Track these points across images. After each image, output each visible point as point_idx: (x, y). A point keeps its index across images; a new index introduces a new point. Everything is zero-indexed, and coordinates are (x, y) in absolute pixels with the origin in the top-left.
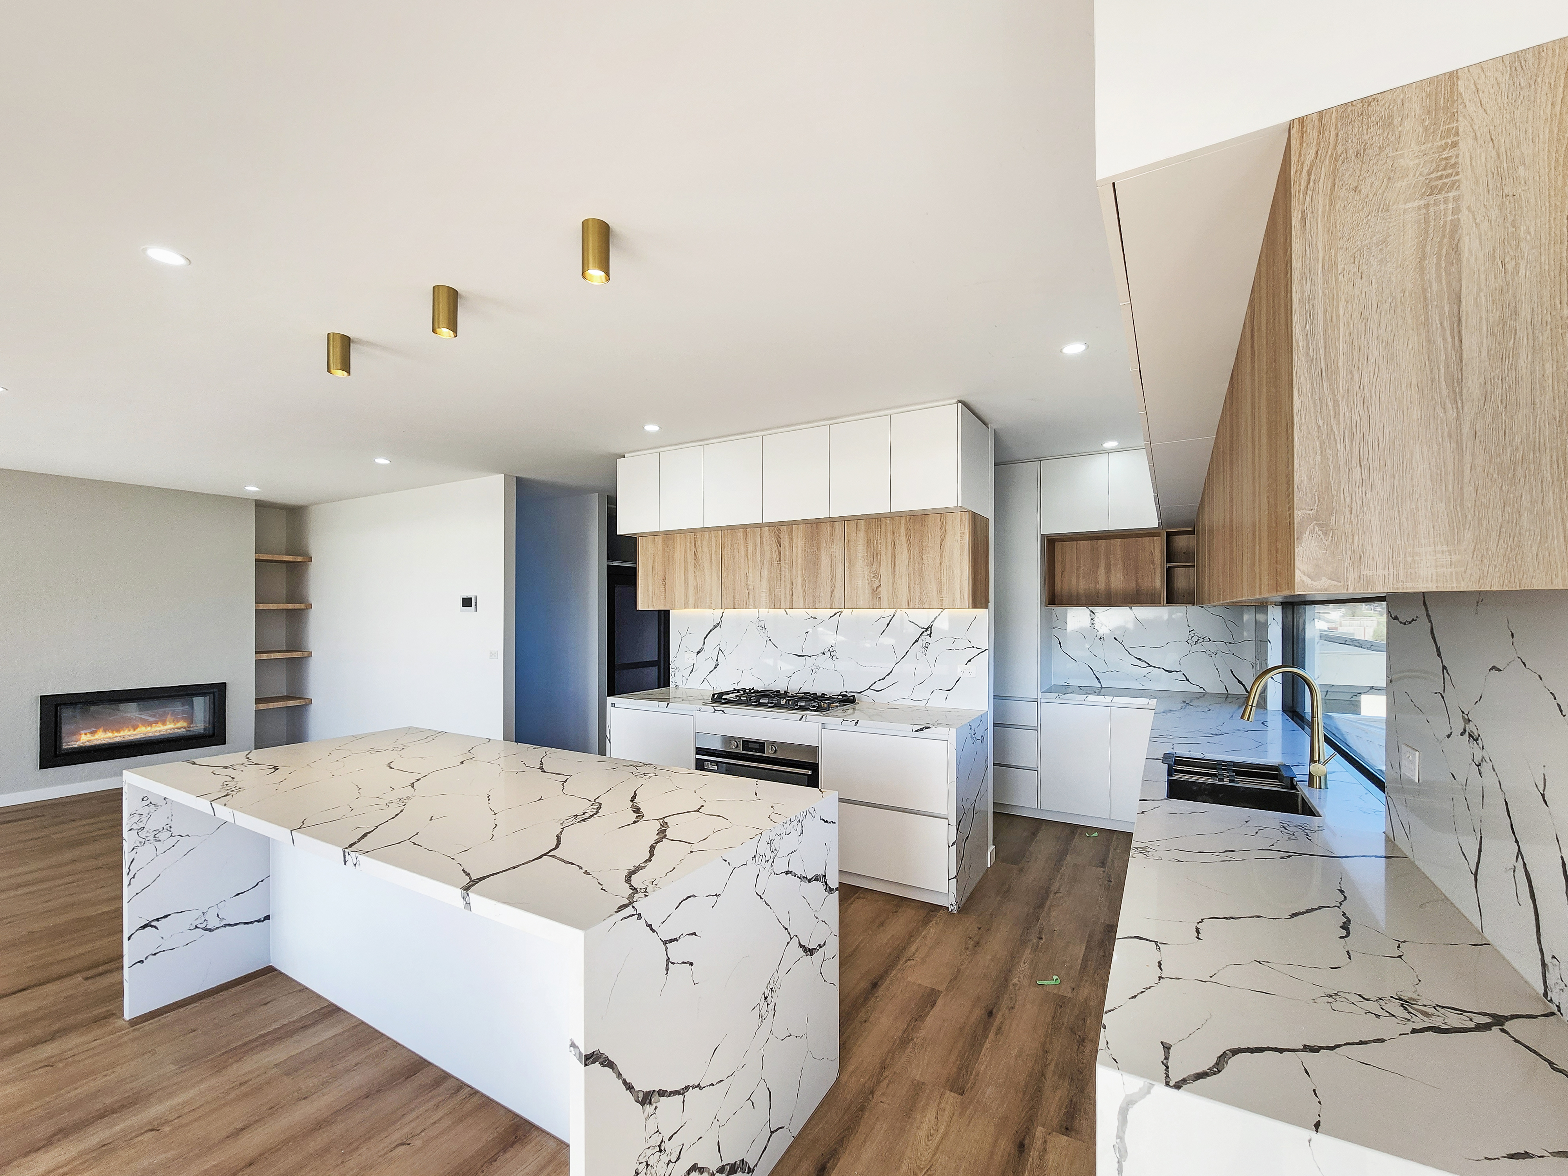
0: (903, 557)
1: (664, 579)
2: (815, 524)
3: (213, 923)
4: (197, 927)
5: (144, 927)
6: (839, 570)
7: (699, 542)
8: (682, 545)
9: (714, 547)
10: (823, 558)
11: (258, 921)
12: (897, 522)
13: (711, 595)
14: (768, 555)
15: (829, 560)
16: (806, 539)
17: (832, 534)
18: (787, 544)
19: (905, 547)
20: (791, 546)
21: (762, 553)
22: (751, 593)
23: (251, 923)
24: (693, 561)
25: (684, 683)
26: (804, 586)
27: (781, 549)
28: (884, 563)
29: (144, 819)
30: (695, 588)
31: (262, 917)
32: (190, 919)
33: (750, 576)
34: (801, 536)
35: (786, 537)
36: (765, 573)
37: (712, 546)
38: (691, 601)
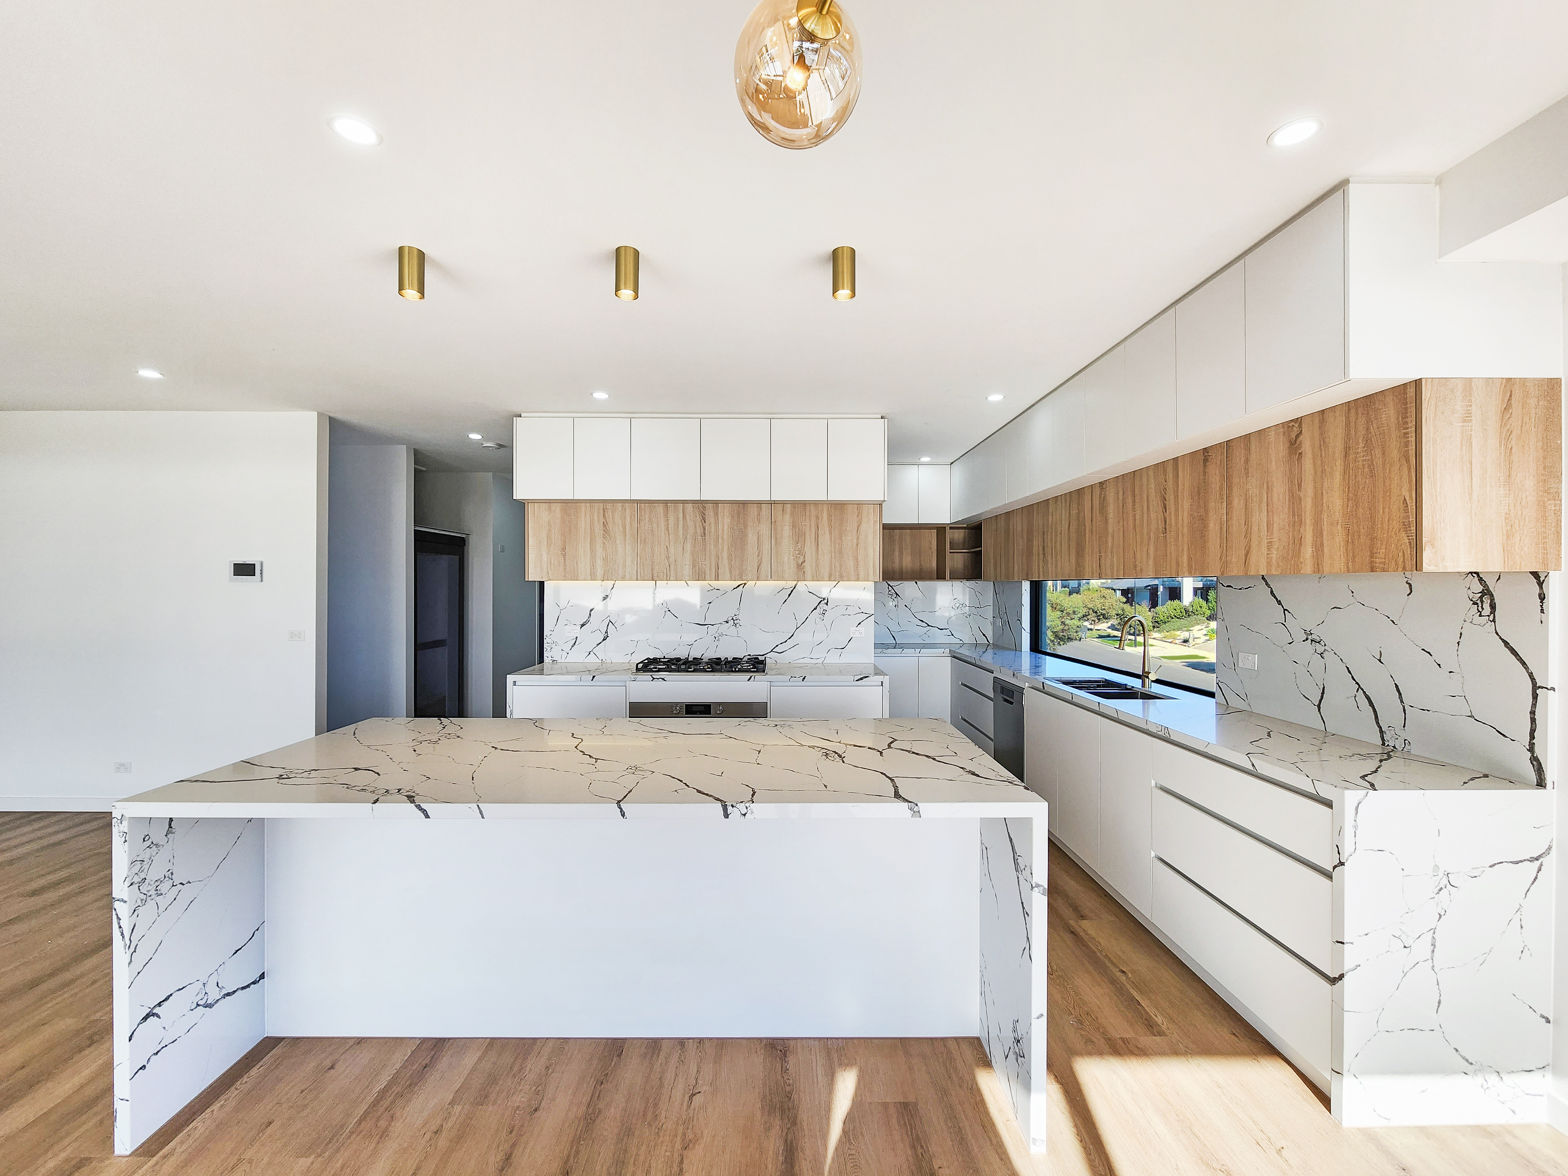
0: (825, 538)
1: (564, 549)
2: (741, 506)
3: (214, 994)
4: (198, 1005)
5: (145, 1018)
6: (766, 547)
7: (609, 514)
8: (588, 517)
9: (628, 519)
10: (750, 535)
11: (254, 983)
12: (820, 508)
13: (624, 566)
14: (691, 530)
15: (755, 538)
16: (732, 517)
17: (759, 515)
18: (712, 520)
19: (827, 529)
20: (717, 523)
21: (685, 528)
22: (672, 567)
23: (248, 986)
24: (602, 532)
25: (564, 657)
26: (730, 559)
27: (706, 525)
28: (808, 543)
29: (146, 867)
30: (605, 560)
31: (256, 976)
32: (190, 996)
33: (672, 550)
34: (727, 513)
35: (712, 514)
36: (688, 547)
37: (625, 518)
38: (600, 572)
